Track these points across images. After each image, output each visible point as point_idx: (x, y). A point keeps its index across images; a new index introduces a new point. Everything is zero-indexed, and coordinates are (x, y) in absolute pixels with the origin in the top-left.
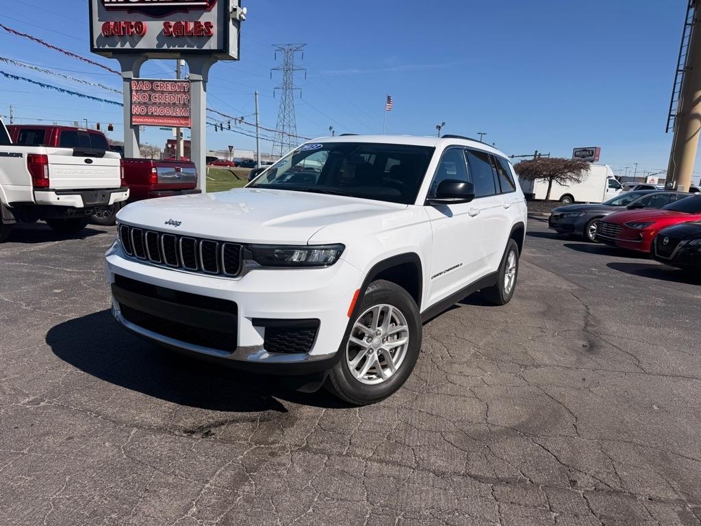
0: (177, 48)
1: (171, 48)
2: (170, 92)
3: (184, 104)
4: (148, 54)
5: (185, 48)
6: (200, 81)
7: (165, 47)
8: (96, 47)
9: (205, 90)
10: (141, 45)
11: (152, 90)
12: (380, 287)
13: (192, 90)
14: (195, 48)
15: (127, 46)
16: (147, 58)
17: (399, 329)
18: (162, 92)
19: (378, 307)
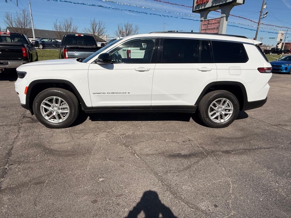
0: (218, 4)
1: (216, 5)
2: (214, 24)
3: (217, 28)
4: (211, 9)
5: (221, 3)
6: (224, 17)
7: (214, 5)
8: (194, 10)
9: (227, 20)
10: (207, 6)
11: (208, 24)
13: (221, 22)
14: (224, 3)
15: (203, 8)
16: (210, 11)
18: (211, 24)
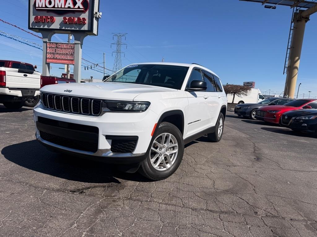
0: (69, 29)
1: (66, 29)
2: (65, 49)
3: (72, 54)
4: (56, 31)
5: (73, 29)
6: (79, 44)
7: (64, 28)
8: (31, 27)
9: (81, 48)
10: (53, 27)
11: (57, 47)
12: (165, 125)
13: (75, 48)
14: (78, 29)
15: (46, 27)
16: (55, 33)
17: (174, 145)
18: (61, 48)
19: (165, 134)
